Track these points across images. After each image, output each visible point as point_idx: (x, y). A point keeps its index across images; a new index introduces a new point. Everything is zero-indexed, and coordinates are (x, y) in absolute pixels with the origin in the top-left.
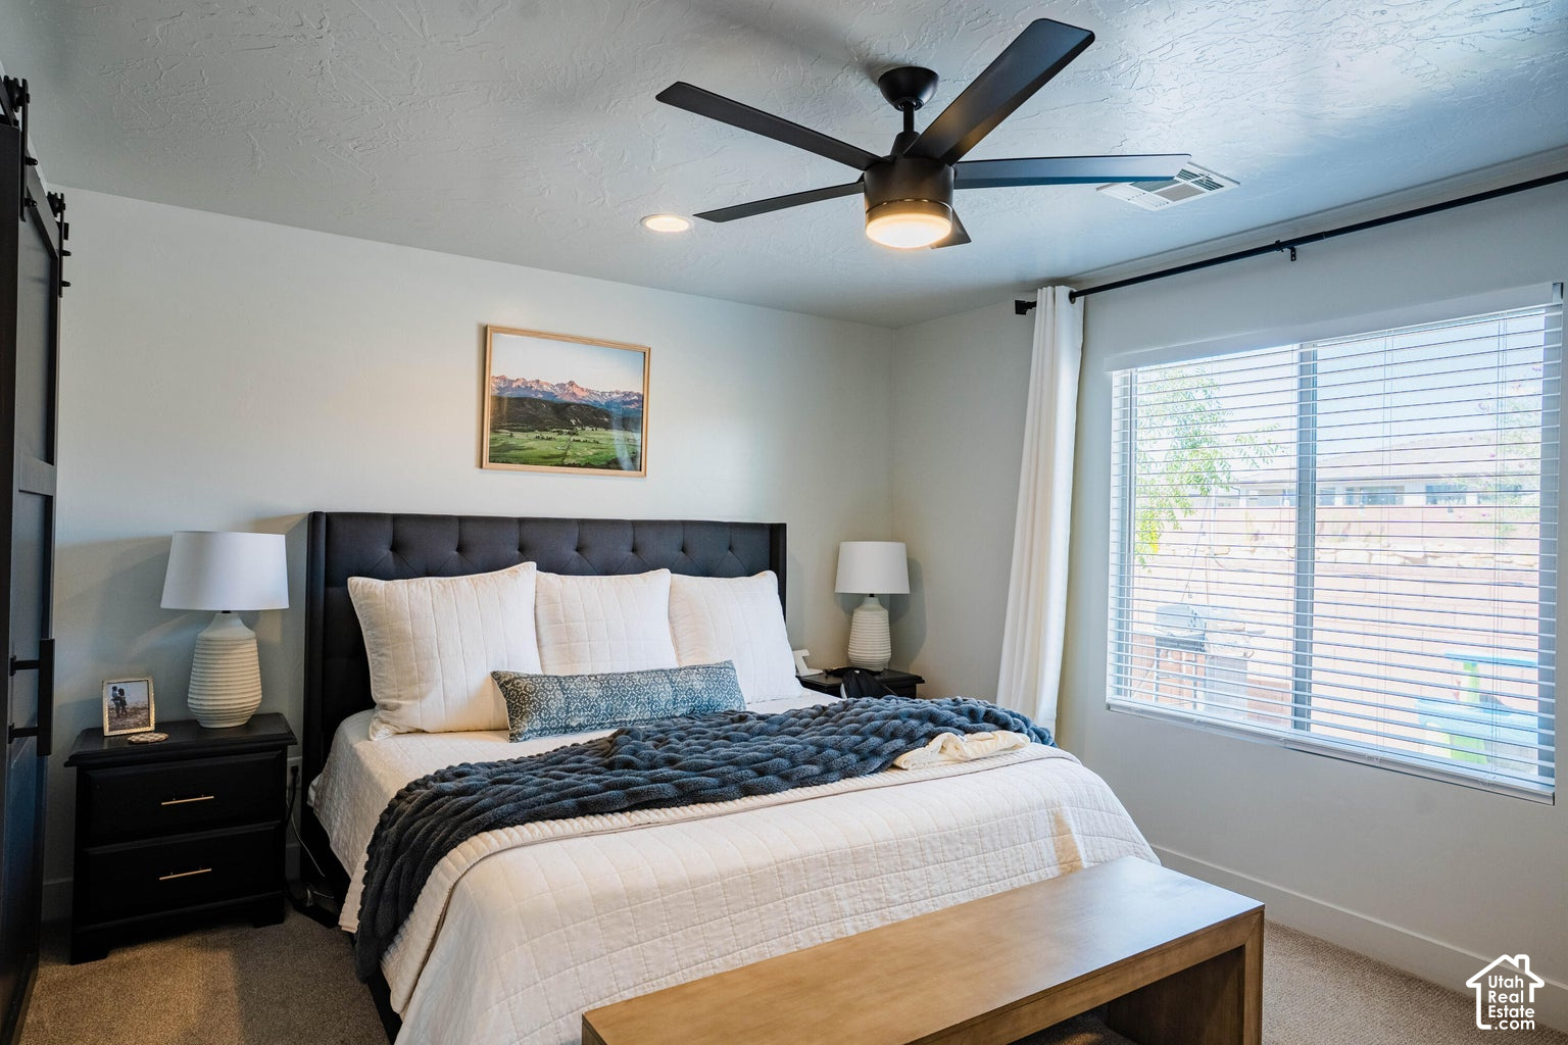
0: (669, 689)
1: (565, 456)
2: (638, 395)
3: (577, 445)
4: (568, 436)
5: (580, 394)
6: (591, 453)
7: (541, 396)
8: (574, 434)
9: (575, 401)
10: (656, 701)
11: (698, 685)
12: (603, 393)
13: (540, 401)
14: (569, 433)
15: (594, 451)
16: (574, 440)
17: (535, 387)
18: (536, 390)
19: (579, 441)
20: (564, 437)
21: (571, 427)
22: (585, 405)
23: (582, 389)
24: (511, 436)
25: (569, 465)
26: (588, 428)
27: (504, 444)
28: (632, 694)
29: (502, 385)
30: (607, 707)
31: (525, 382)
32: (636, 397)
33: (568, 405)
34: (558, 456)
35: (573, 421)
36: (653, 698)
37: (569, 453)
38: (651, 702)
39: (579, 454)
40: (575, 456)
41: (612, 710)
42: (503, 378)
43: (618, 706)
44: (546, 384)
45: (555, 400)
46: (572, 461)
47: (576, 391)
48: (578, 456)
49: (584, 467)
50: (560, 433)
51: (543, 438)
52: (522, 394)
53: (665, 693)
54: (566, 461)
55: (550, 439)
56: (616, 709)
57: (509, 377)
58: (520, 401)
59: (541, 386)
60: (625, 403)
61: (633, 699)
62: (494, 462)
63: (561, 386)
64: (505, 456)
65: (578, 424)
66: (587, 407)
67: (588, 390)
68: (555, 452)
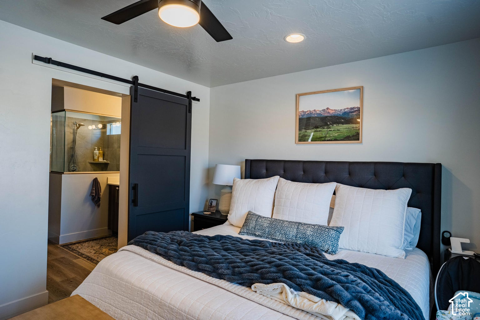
0: (295, 230)
1: (326, 137)
2: (358, 108)
3: (331, 132)
4: (327, 129)
5: (331, 112)
6: (336, 135)
7: (316, 115)
8: (329, 128)
9: (329, 115)
10: (288, 234)
11: (308, 233)
12: (341, 110)
13: (316, 117)
14: (327, 128)
15: (338, 134)
16: (329, 130)
17: (314, 112)
18: (314, 114)
19: (331, 130)
20: (325, 130)
21: (328, 125)
22: (333, 116)
23: (332, 110)
24: (306, 131)
25: (328, 140)
26: (335, 125)
27: (303, 135)
28: (279, 229)
29: (303, 114)
30: (269, 231)
31: (310, 111)
32: (356, 109)
33: (327, 117)
34: (323, 137)
35: (329, 123)
36: (287, 232)
37: (327, 136)
38: (285, 234)
39: (331, 136)
40: (330, 137)
41: (270, 233)
42: (303, 111)
43: (273, 232)
44: (318, 110)
45: (321, 116)
46: (329, 139)
47: (329, 111)
48: (331, 137)
49: (334, 140)
50: (324, 128)
51: (317, 131)
52: (309, 116)
53: (292, 232)
54: (326, 139)
55: (320, 131)
56: (272, 233)
57: (305, 111)
58: (309, 119)
59: (316, 112)
60: (352, 112)
61: (279, 231)
62: (300, 141)
63: (324, 110)
64: (304, 139)
65: (331, 124)
66: (334, 116)
67: (335, 110)
68: (321, 136)
